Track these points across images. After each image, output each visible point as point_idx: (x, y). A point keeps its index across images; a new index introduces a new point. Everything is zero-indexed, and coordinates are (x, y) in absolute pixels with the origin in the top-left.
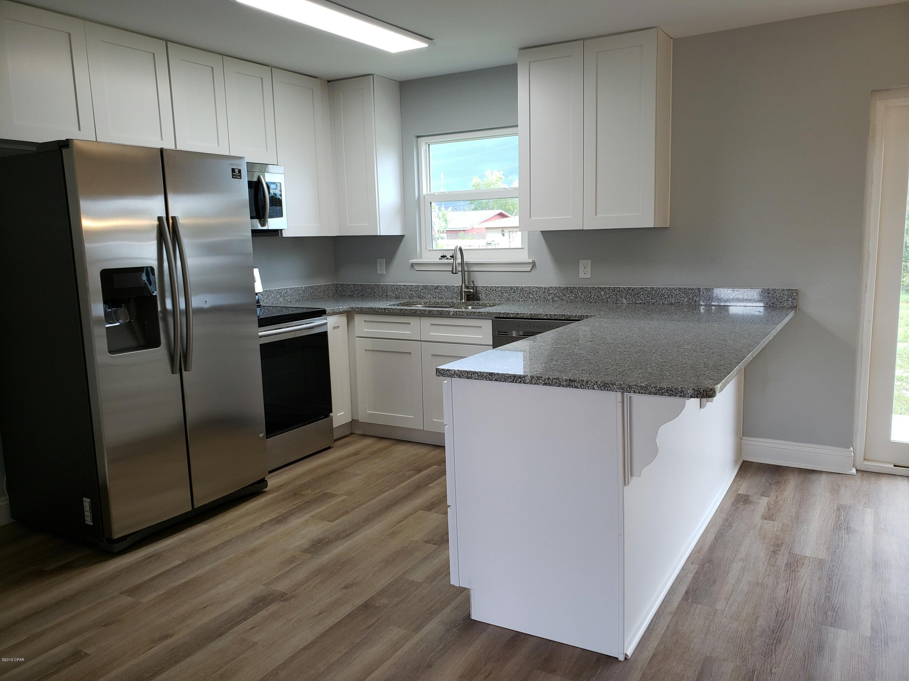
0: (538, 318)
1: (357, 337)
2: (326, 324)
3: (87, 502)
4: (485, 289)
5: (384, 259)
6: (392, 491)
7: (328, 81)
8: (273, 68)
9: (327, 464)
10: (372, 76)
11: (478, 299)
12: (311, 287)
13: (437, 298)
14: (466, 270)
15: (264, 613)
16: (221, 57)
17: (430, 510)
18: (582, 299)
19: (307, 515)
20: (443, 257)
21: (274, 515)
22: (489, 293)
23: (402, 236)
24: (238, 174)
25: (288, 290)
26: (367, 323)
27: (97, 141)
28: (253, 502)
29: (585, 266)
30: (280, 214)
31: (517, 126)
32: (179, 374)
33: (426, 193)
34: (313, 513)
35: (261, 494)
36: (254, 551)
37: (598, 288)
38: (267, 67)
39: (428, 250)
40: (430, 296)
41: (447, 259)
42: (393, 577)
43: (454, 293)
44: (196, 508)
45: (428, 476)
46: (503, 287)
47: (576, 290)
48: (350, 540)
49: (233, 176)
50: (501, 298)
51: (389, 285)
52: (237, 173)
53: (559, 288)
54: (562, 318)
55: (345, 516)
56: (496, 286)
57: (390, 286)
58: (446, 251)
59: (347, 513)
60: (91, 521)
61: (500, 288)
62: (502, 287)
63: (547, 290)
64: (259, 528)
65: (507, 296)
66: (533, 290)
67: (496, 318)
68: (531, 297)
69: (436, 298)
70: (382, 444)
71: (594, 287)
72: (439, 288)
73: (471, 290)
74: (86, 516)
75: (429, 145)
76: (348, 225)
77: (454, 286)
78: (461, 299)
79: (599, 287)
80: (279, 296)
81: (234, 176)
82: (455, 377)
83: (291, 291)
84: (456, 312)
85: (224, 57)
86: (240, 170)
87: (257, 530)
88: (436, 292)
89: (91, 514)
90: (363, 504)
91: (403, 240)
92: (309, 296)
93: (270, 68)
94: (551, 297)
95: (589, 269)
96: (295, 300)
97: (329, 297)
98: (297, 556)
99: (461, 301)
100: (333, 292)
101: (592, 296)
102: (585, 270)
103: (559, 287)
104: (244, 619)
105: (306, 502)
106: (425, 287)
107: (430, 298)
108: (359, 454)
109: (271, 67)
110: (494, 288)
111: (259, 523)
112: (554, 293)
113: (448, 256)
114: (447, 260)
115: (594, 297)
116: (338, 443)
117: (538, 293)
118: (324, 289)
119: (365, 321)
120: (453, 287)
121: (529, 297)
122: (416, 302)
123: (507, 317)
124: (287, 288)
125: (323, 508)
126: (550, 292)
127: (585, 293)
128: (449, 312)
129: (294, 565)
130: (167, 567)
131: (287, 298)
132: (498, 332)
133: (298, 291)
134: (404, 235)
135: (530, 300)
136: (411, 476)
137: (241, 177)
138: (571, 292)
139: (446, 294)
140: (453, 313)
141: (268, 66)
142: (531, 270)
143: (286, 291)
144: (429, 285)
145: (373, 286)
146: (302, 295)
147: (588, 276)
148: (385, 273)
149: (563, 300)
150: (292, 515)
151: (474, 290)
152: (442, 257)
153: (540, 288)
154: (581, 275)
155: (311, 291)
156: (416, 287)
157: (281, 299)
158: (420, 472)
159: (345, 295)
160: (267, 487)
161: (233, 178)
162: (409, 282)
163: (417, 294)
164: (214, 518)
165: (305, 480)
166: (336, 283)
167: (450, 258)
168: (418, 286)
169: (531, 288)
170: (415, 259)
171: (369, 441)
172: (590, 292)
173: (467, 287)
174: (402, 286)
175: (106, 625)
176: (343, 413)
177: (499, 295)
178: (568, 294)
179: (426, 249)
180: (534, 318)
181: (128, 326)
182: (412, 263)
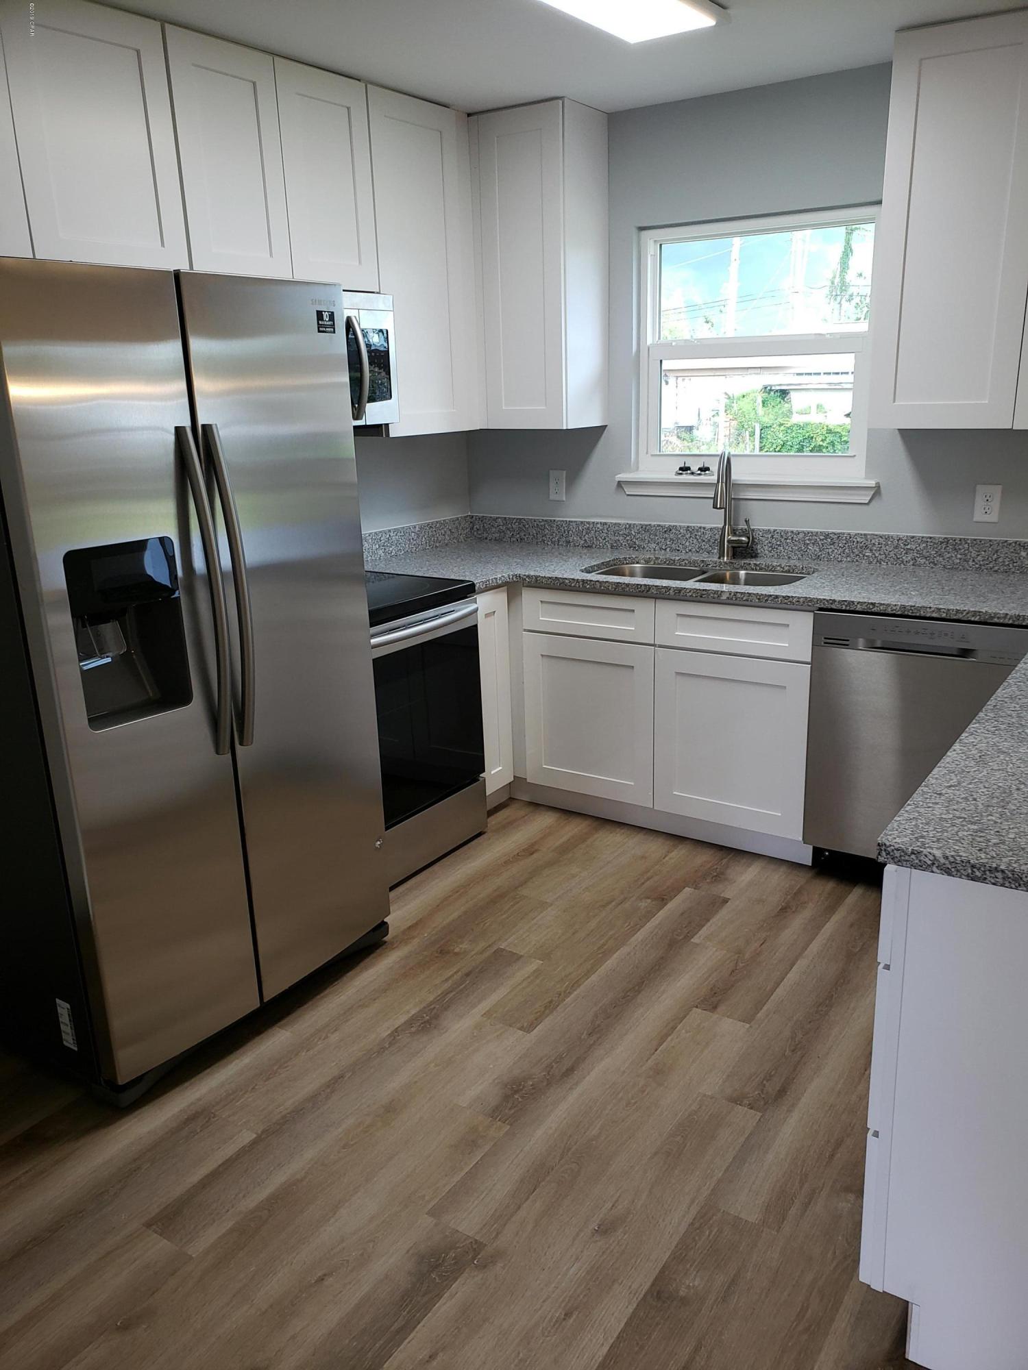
0: (918, 614)
1: (525, 630)
2: (476, 611)
3: (63, 1008)
4: (770, 536)
5: (565, 472)
6: (624, 950)
7: (469, 115)
8: (369, 86)
9: (483, 876)
10: (561, 102)
11: (754, 555)
12: (430, 526)
13: (668, 550)
14: (733, 497)
15: (446, 1307)
16: (269, 58)
17: (714, 1008)
18: (977, 564)
19: (475, 1011)
20: (684, 469)
21: (411, 1009)
22: (778, 543)
23: (600, 430)
24: (329, 323)
25: (392, 534)
26: (544, 605)
27: (34, 258)
28: (366, 968)
29: (988, 498)
30: (387, 395)
31: (880, 202)
32: (229, 756)
33: (651, 342)
34: (485, 1005)
35: (377, 949)
36: (391, 1109)
37: (1014, 545)
38: (358, 82)
39: (652, 455)
40: (653, 545)
41: (693, 473)
42: (692, 1202)
43: (704, 541)
44: (268, 1001)
45: (682, 914)
46: (809, 533)
47: (966, 546)
48: (577, 1084)
49: (318, 328)
50: (802, 555)
51: (572, 522)
52: (327, 320)
53: (929, 540)
54: (973, 619)
55: (551, 1017)
56: (795, 529)
57: (574, 524)
58: (691, 458)
59: (550, 1007)
60: (74, 1043)
61: (801, 536)
62: (806, 534)
63: (903, 544)
64: (390, 1044)
65: (815, 550)
66: (873, 541)
67: (821, 609)
68: (867, 554)
69: (665, 550)
70: (574, 828)
71: (1006, 541)
72: (673, 531)
73: (744, 539)
74: (64, 1032)
75: (661, 245)
76: (504, 408)
77: (704, 528)
78: (721, 555)
79: (1016, 543)
80: (377, 547)
81: (321, 329)
82: (933, 872)
83: (396, 535)
84: (735, 595)
85: (277, 59)
86: (333, 313)
87: (387, 1049)
88: (666, 539)
89: (73, 1031)
90: (576, 984)
91: (603, 436)
92: (426, 543)
93: (364, 85)
94: (910, 557)
95: (996, 504)
96: (403, 552)
97: (458, 541)
98: (481, 1129)
99: (719, 558)
100: (465, 532)
101: (1000, 560)
102: (987, 505)
103: (931, 538)
104: (409, 1327)
105: (467, 975)
106: (645, 528)
107: (654, 550)
108: (536, 850)
109: (367, 82)
110: (790, 534)
111: (388, 1028)
112: (918, 548)
113: (695, 468)
114: (692, 477)
115: (1004, 562)
116: (494, 821)
117: (883, 548)
118: (450, 528)
119: (541, 602)
120: (702, 530)
121: (864, 555)
122: (629, 558)
123: (848, 608)
124: (390, 531)
125: (501, 992)
126: (909, 547)
127: (985, 551)
128: (719, 594)
129: (478, 1155)
130: (230, 1150)
131: (391, 549)
132: (825, 638)
133: (407, 535)
134: (606, 426)
135: (864, 561)
136: (649, 915)
137: (334, 329)
138: (956, 549)
139: (687, 544)
140: (728, 595)
141: (359, 80)
142: (870, 501)
143: (388, 536)
144: (653, 523)
145: (542, 523)
146: (415, 542)
147: (993, 517)
148: (564, 499)
149: (935, 565)
150: (446, 1008)
151: (749, 538)
152: (681, 469)
153: (887, 538)
154: (979, 516)
155: (430, 534)
156: (626, 528)
157: (381, 552)
158: (666, 904)
159: (486, 538)
160: (387, 934)
161: (319, 331)
162: (612, 517)
163: (628, 540)
164: (298, 1012)
165: (453, 914)
166: (469, 514)
167: (699, 472)
168: (630, 525)
169: (869, 537)
170: (624, 472)
171: (545, 820)
172: (997, 551)
173: (734, 532)
174: (599, 526)
175: (125, 1327)
176: (501, 768)
177: (800, 549)
178: (949, 553)
179: (647, 453)
180: (910, 614)
181: (124, 660)
182: (619, 482)
